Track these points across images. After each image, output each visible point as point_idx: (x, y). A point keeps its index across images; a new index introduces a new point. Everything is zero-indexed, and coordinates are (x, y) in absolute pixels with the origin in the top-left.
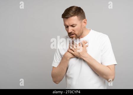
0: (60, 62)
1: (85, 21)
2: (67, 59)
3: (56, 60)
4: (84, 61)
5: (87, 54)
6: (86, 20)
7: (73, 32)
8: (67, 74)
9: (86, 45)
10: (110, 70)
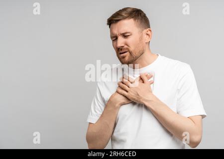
0: (101, 114)
1: (149, 33)
2: (114, 106)
3: (96, 112)
4: (146, 108)
5: (153, 94)
6: (150, 30)
7: (126, 47)
8: (115, 134)
9: (149, 80)
10: (194, 124)
